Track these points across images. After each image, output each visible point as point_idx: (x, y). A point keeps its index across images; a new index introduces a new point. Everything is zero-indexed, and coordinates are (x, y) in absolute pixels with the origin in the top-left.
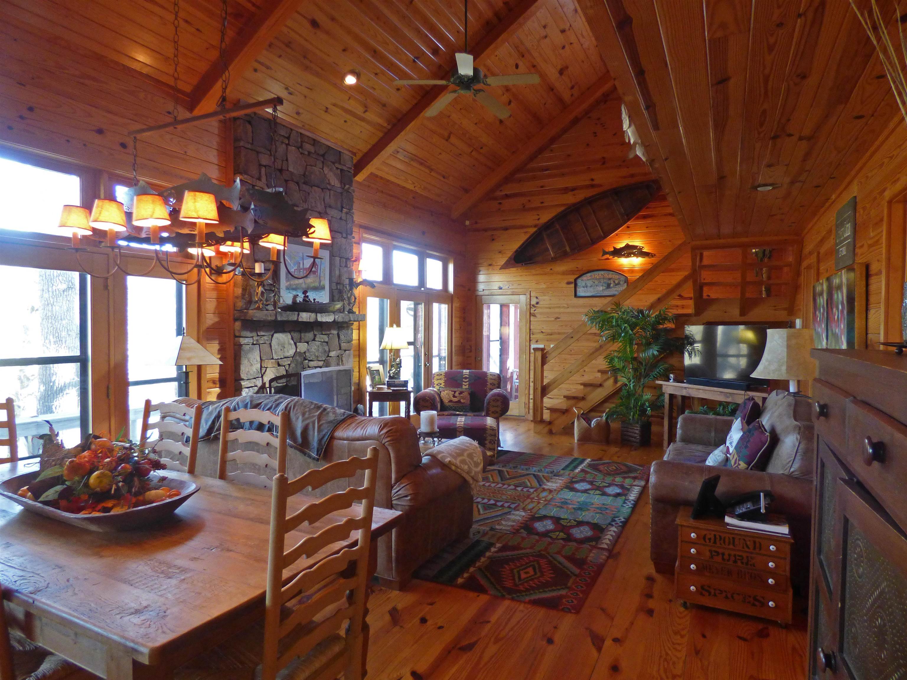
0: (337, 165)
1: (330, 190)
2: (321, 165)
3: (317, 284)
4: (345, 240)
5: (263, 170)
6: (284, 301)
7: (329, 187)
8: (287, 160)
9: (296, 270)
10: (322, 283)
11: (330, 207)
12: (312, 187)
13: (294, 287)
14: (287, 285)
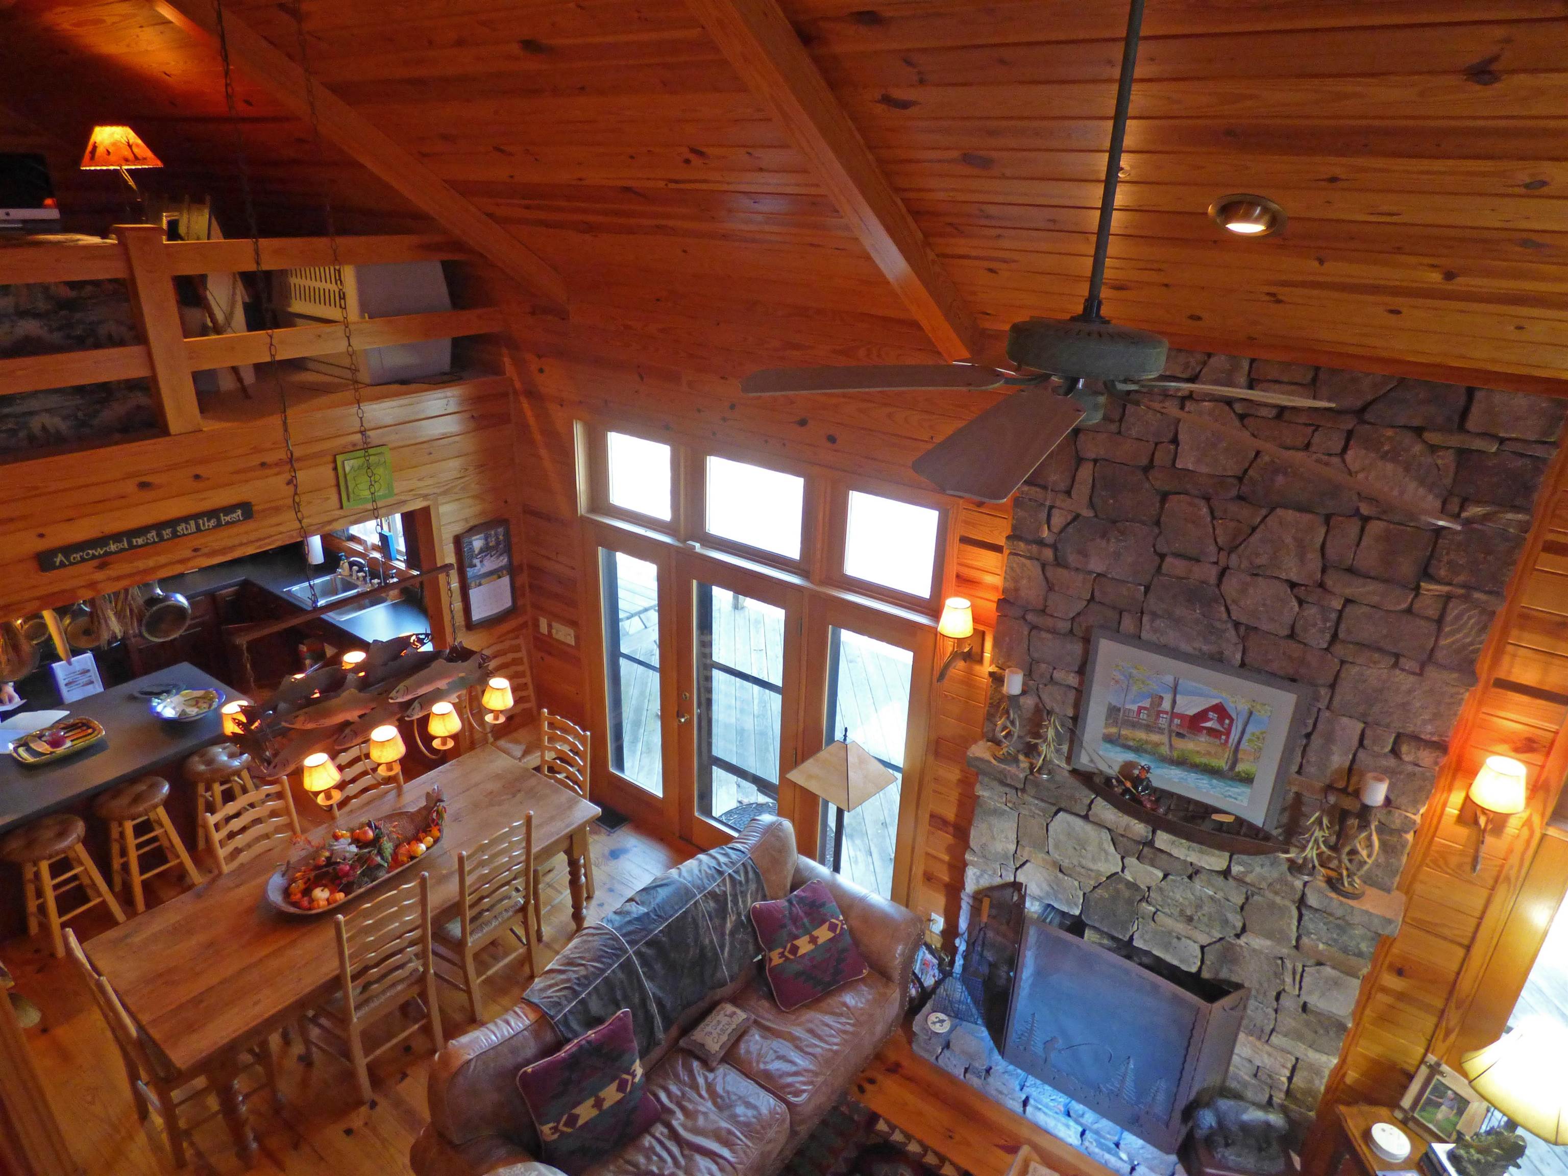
0: (1433, 437)
1: (1366, 520)
2: (1337, 445)
3: (1222, 763)
4: (1412, 678)
5: (1085, 473)
6: (1092, 761)
7: (1365, 510)
8: (1175, 441)
9: (1145, 708)
10: (1240, 767)
11: (1350, 570)
12: (1273, 509)
13: (1131, 743)
14: (1105, 731)
